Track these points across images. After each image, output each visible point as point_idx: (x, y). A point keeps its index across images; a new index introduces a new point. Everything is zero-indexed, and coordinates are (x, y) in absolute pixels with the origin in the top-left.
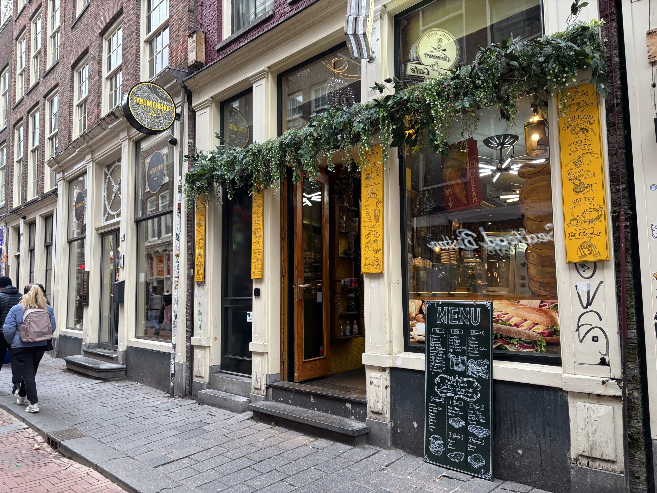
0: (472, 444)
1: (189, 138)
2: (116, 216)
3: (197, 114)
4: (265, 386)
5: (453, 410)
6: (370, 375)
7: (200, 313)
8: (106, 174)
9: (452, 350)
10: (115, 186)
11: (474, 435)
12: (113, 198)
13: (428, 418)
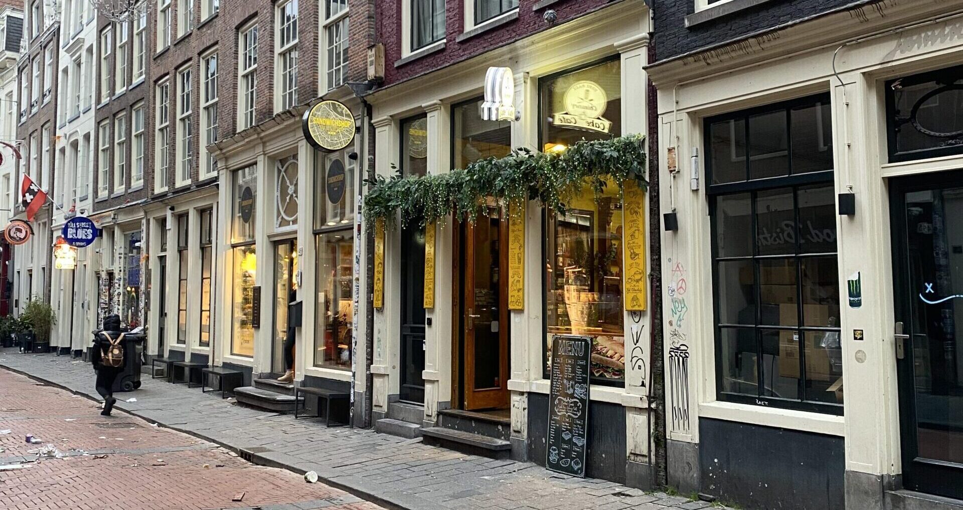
0: (574, 452)
1: (369, 155)
2: (291, 223)
3: (377, 130)
4: (436, 413)
5: (565, 425)
6: (514, 398)
7: (379, 341)
8: (279, 171)
9: (566, 376)
10: (290, 187)
11: (576, 444)
12: (288, 200)
13: (550, 433)
